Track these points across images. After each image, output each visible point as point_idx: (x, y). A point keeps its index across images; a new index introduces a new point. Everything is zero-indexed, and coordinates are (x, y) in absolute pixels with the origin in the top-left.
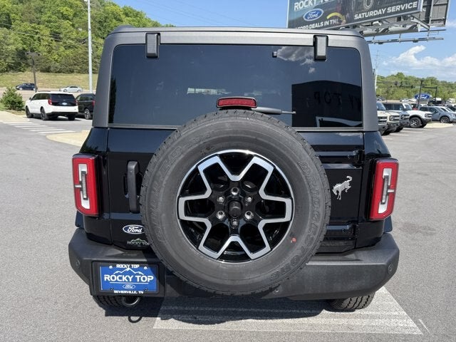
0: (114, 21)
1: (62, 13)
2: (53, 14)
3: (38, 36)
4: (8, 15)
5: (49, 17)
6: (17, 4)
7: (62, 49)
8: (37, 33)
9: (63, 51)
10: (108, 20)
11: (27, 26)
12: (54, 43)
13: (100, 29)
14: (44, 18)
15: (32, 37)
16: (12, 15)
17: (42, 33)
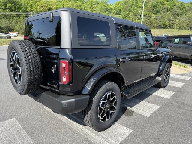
0: (161, 5)
1: (139, 6)
2: (135, 7)
3: (129, 16)
4: (120, 10)
5: (134, 8)
6: (124, 5)
7: (137, 20)
8: (129, 15)
9: (137, 21)
10: (157, 5)
11: (126, 13)
12: (134, 18)
13: (153, 10)
14: (132, 9)
15: (127, 17)
16: (121, 10)
17: (130, 15)
